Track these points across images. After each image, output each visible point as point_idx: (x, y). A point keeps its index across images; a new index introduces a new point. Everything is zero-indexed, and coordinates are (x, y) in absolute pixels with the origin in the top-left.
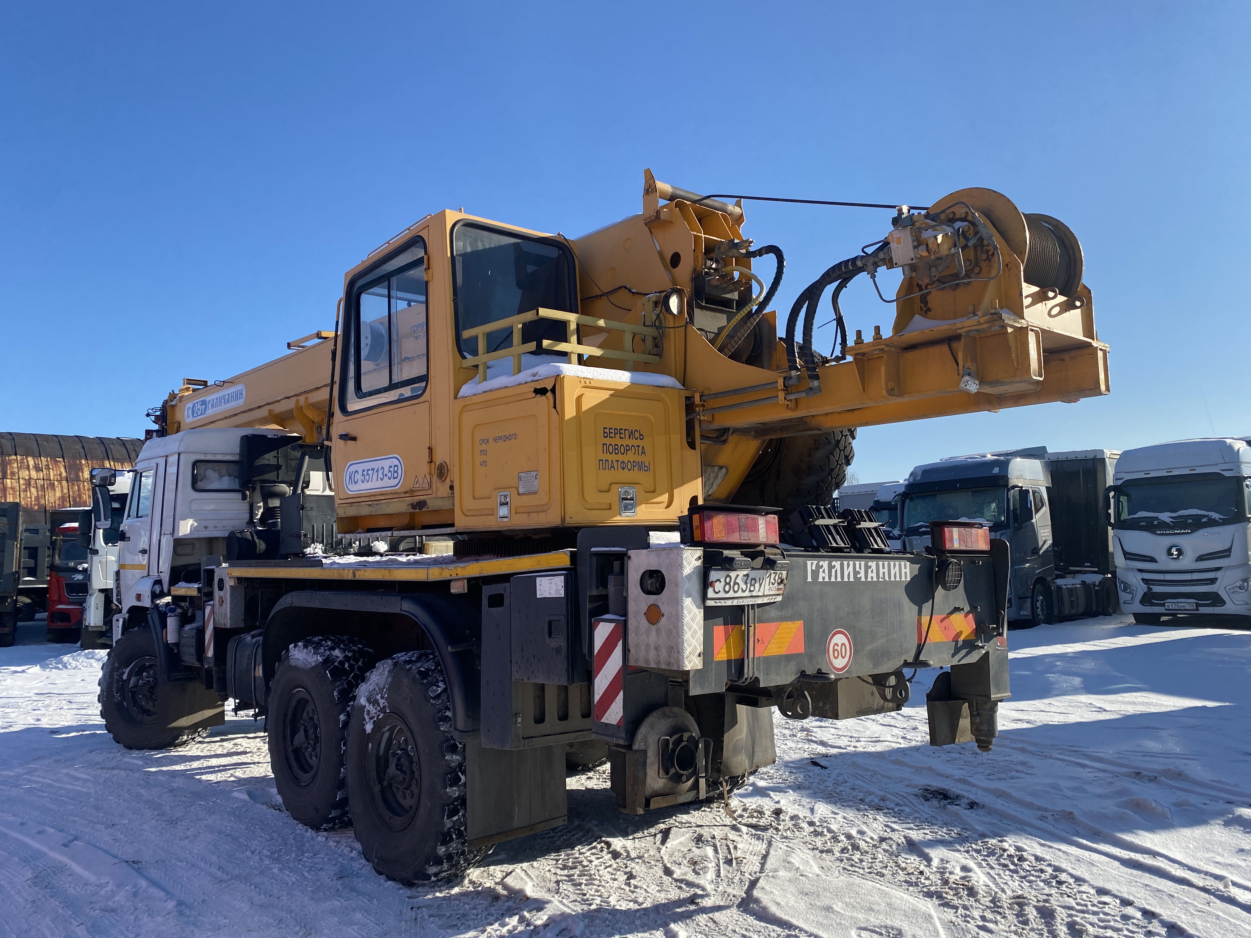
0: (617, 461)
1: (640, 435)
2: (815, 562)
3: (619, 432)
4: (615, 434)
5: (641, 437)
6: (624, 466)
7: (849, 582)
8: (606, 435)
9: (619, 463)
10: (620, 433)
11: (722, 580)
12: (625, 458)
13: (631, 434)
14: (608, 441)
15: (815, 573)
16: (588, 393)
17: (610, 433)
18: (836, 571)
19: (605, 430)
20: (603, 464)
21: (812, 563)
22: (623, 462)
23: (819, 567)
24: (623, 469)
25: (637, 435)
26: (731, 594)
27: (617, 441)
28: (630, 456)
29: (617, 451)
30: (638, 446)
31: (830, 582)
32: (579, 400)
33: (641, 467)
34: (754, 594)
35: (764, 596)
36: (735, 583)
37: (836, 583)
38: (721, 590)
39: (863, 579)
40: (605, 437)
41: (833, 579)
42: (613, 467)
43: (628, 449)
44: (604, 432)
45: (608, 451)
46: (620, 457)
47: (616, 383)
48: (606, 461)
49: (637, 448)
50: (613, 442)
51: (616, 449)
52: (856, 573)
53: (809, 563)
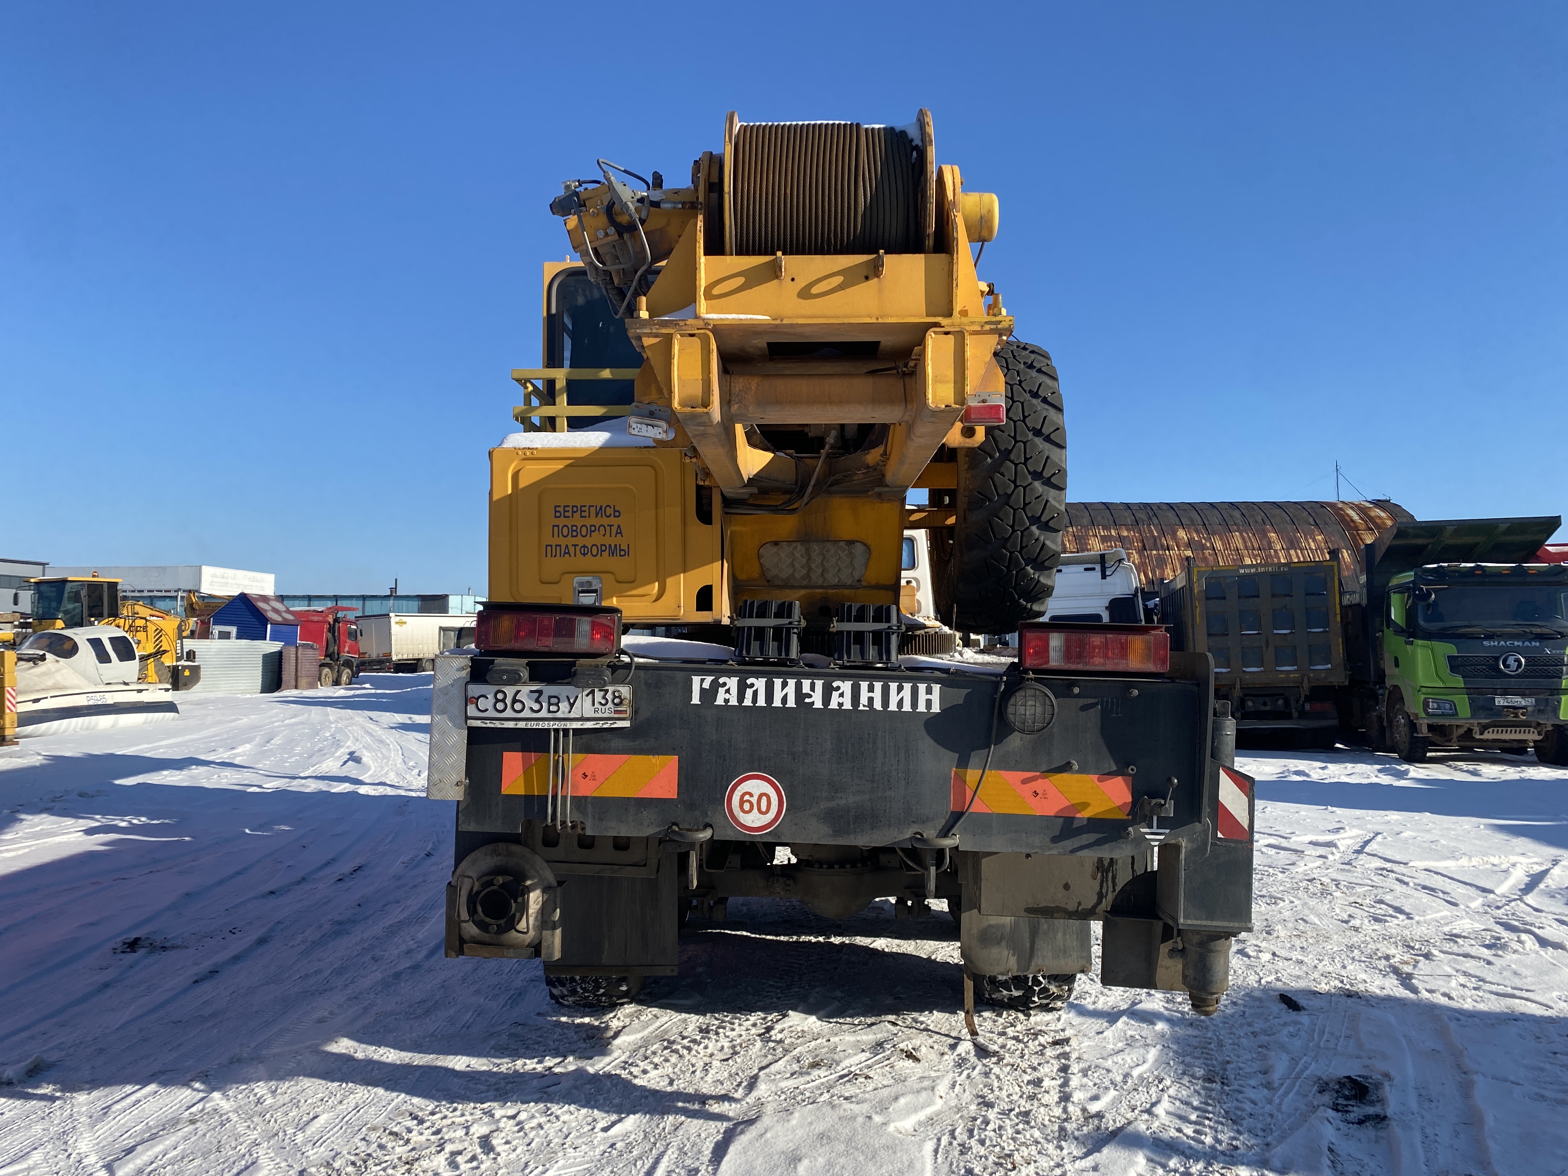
0: (575, 546)
1: (615, 511)
2: (709, 679)
3: (579, 510)
4: (573, 512)
5: (617, 514)
6: (585, 551)
7: (784, 709)
8: (558, 514)
9: (578, 548)
10: (581, 511)
11: (491, 697)
12: (588, 541)
13: (600, 511)
14: (561, 522)
15: (709, 695)
16: (531, 466)
17: (565, 511)
18: (755, 693)
19: (558, 509)
20: (552, 550)
21: (702, 681)
22: (584, 546)
23: (715, 685)
24: (584, 554)
25: (609, 511)
26: (509, 713)
27: (577, 520)
28: (597, 538)
29: (574, 534)
30: (611, 526)
31: (740, 708)
32: (516, 476)
33: (614, 551)
34: (559, 715)
35: (582, 719)
36: (514, 701)
37: (754, 708)
38: (491, 708)
39: (818, 705)
40: (556, 517)
41: (748, 702)
42: (569, 553)
43: (592, 529)
44: (556, 511)
45: (560, 533)
46: (580, 541)
47: (575, 450)
48: (556, 546)
49: (608, 528)
50: (569, 522)
51: (574, 531)
52: (800, 696)
53: (696, 680)
